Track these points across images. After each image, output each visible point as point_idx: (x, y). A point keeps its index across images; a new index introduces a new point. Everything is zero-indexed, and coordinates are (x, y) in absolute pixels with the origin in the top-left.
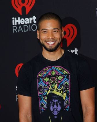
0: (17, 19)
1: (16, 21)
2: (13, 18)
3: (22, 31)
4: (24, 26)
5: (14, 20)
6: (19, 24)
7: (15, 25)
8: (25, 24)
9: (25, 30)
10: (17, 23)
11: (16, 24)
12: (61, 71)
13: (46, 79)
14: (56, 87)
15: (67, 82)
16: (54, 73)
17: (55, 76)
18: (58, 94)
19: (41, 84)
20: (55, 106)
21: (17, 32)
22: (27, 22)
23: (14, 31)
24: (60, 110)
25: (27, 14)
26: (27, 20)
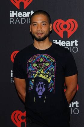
0: (15, 12)
1: (13, 14)
2: (11, 12)
3: (20, 23)
4: (21, 18)
5: (12, 13)
6: (17, 16)
7: (12, 18)
8: (22, 17)
9: (22, 23)
10: (15, 16)
11: (13, 16)
12: (48, 59)
13: (35, 65)
14: (42, 72)
15: (53, 68)
16: (41, 60)
17: (42, 62)
18: (44, 77)
19: (30, 69)
20: (41, 88)
21: (15, 23)
22: (24, 15)
23: (11, 22)
24: (45, 91)
25: (25, 9)
26: (24, 14)
